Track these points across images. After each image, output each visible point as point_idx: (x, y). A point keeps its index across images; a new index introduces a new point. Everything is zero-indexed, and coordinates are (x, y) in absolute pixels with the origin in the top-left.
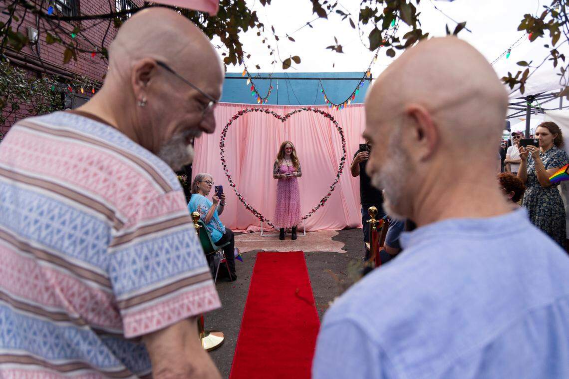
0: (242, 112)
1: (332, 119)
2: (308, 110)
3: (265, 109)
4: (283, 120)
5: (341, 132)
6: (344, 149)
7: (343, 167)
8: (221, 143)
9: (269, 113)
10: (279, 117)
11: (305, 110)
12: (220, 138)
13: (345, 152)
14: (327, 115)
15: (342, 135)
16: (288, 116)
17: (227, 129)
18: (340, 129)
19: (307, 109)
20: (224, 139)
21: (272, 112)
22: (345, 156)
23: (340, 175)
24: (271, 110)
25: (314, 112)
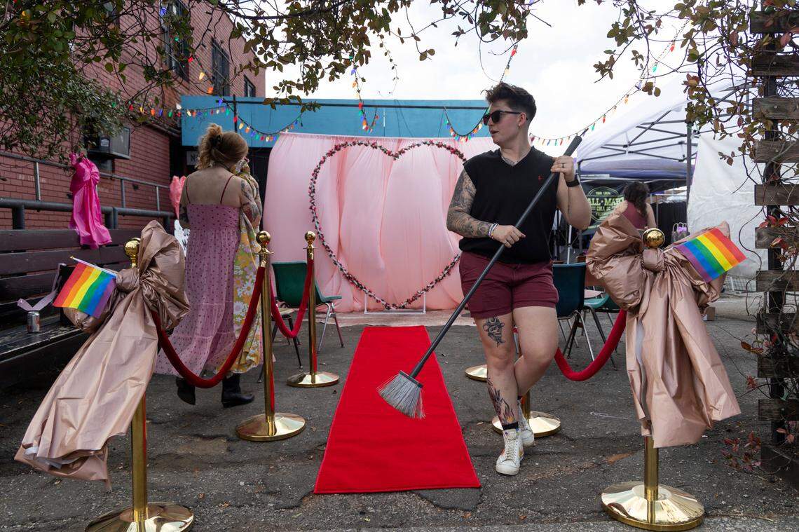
0: (340, 146)
1: (462, 156)
2: (429, 145)
3: (371, 142)
4: (396, 156)
8: (310, 188)
9: (376, 148)
10: (389, 154)
11: (425, 143)
12: (310, 181)
14: (455, 151)
16: (402, 152)
17: (319, 168)
19: (428, 143)
20: (315, 183)
21: (380, 147)
24: (378, 144)
25: (437, 147)
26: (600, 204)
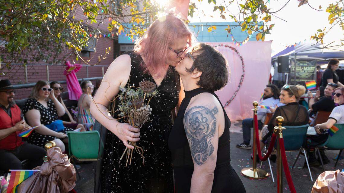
1: (236, 51)
2: (221, 46)
5: (242, 59)
6: (243, 70)
7: (242, 81)
11: (219, 45)
13: (244, 72)
14: (233, 49)
15: (242, 61)
18: (241, 57)
22: (244, 74)
23: (240, 86)
25: (225, 47)
26: (301, 70)
